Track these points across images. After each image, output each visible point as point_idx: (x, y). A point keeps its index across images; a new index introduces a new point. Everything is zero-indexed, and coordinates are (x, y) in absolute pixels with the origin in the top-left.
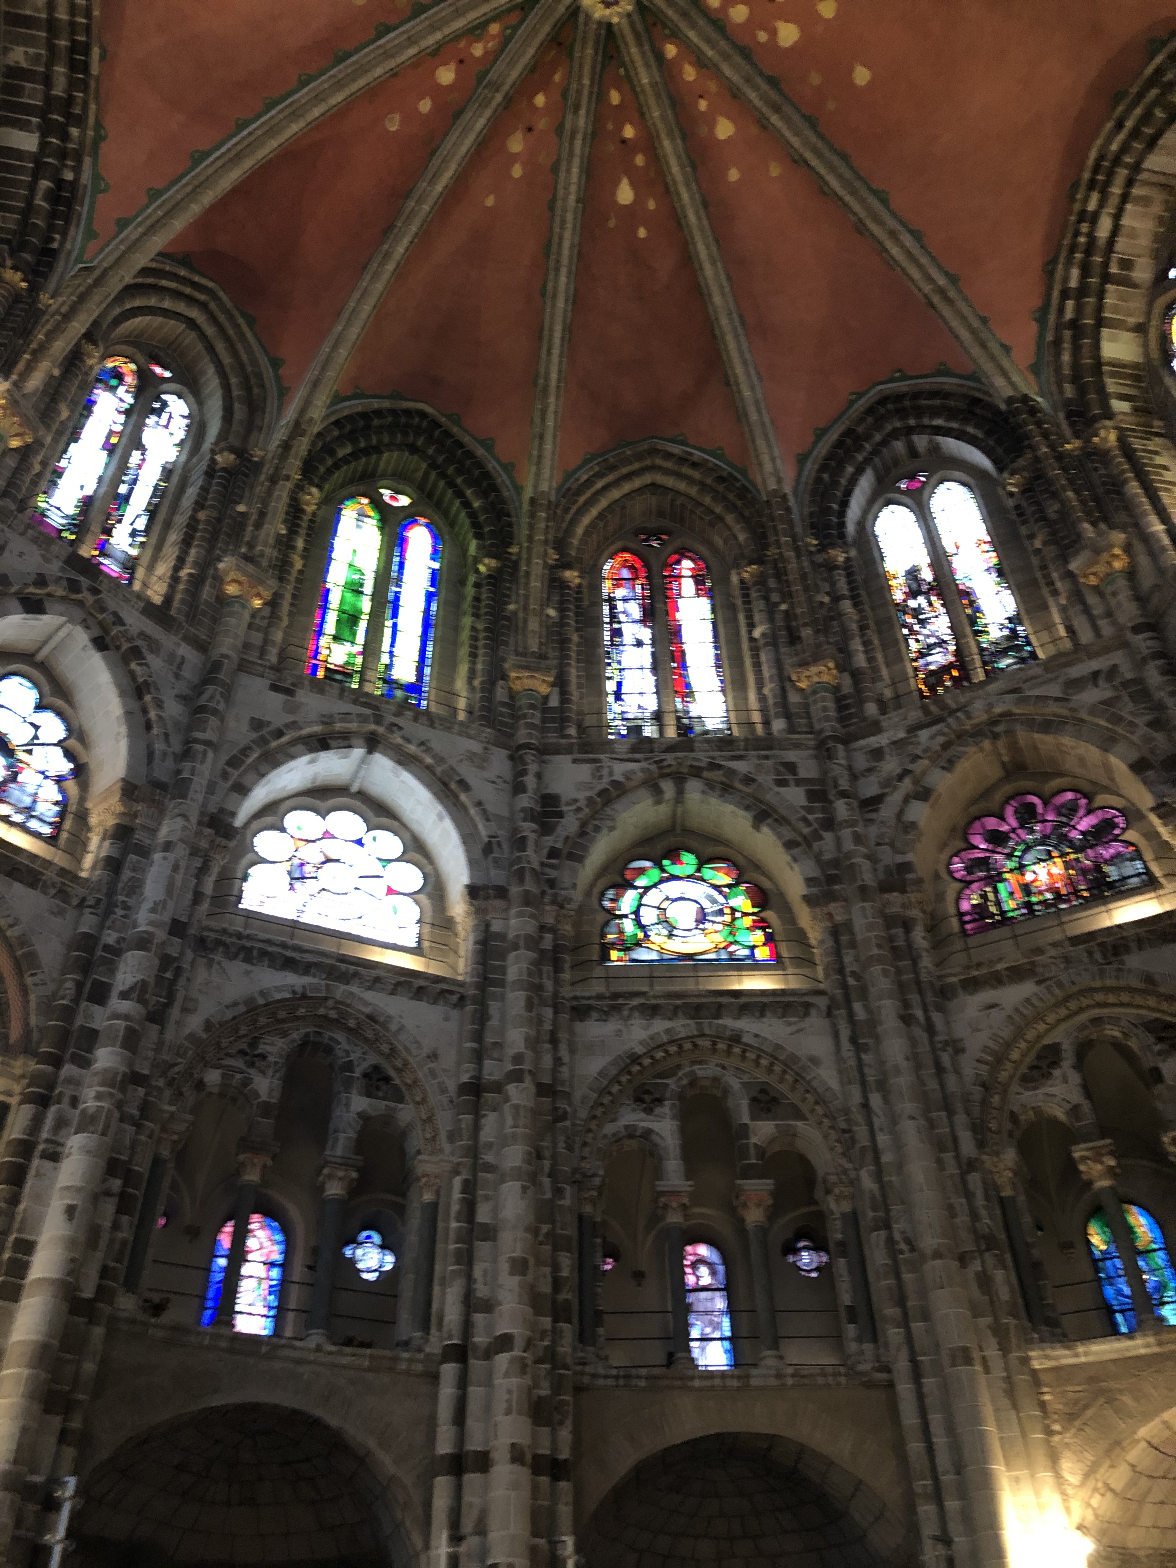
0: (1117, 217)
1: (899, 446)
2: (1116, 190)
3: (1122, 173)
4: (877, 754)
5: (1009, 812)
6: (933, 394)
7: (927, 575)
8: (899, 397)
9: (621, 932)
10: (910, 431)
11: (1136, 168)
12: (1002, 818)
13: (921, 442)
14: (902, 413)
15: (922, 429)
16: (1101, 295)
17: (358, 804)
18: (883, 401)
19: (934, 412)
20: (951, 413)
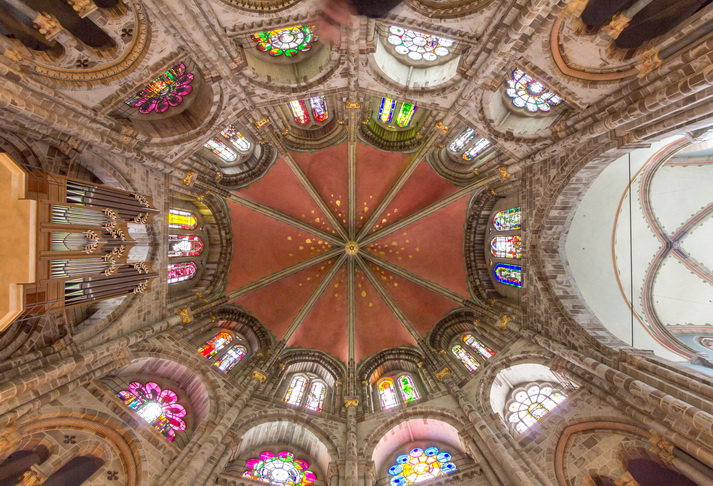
0: (221, 236)
1: (251, 166)
2: (224, 241)
3: (224, 244)
4: (234, 110)
5: (180, 99)
6: (248, 181)
7: (232, 141)
8: (256, 177)
9: (310, 29)
10: (250, 170)
11: (222, 247)
12: (181, 96)
13: (246, 168)
14: (254, 174)
15: (247, 172)
16: (216, 220)
17: (410, 62)
18: (260, 175)
19: (245, 177)
20: (242, 179)
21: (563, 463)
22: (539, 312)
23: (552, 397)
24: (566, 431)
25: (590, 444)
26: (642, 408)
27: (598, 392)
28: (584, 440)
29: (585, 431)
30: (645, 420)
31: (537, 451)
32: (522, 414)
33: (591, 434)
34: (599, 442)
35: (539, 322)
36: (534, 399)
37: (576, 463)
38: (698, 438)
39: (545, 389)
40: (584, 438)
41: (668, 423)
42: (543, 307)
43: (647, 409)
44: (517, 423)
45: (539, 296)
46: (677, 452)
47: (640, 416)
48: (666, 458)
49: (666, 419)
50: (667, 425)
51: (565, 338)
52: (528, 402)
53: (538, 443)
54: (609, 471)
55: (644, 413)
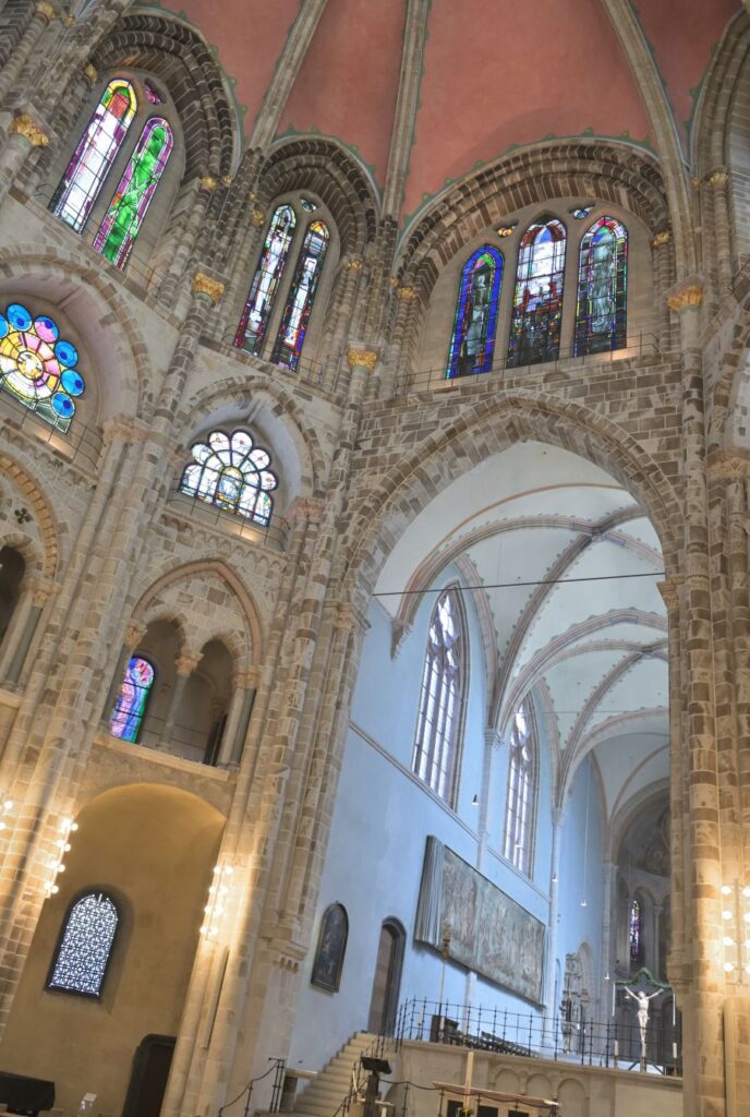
21: (172, 582)
22: (391, 442)
23: (263, 495)
24: (214, 565)
25: (215, 597)
26: (282, 654)
27: (287, 586)
28: (216, 587)
29: (227, 584)
30: (270, 657)
31: (167, 546)
32: (213, 463)
33: (227, 592)
34: (223, 606)
35: (376, 443)
36: (247, 467)
37: (181, 594)
38: (269, 720)
39: (271, 476)
40: (218, 585)
41: (275, 687)
42: (399, 449)
43: (285, 659)
44: (196, 463)
45: (419, 439)
46: (250, 693)
47: (273, 651)
48: (239, 681)
49: (278, 683)
50: (272, 687)
51: (355, 507)
52: (237, 459)
53: (179, 540)
54: (193, 634)
55: (278, 658)
